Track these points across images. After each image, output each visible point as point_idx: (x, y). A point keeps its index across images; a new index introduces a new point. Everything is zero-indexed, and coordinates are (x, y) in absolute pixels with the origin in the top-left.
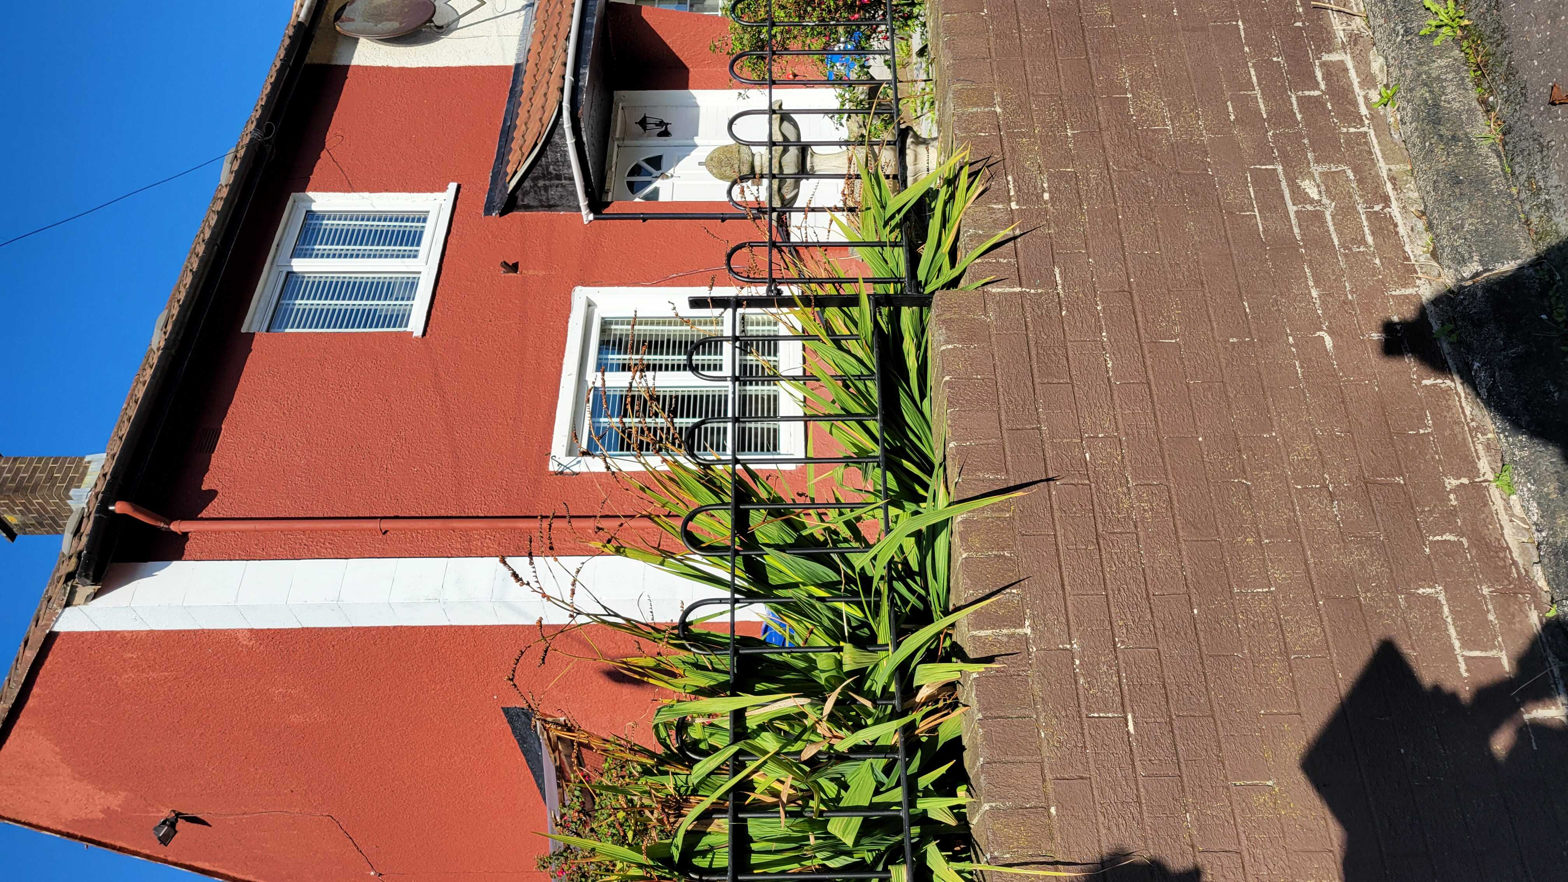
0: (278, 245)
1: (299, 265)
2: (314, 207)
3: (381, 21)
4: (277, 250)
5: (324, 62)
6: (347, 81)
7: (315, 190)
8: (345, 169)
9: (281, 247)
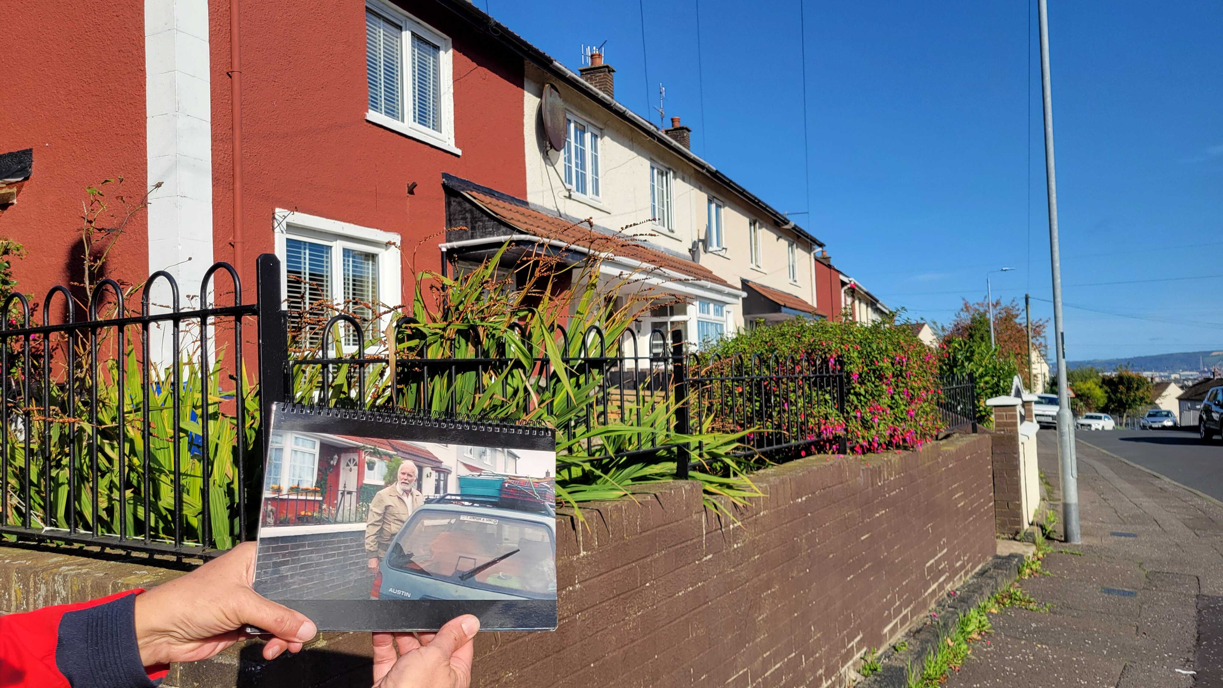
0: (418, 23)
1: (406, 36)
2: (442, 53)
3: (550, 114)
4: (416, 22)
5: (526, 73)
6: (515, 87)
7: (454, 55)
8: (466, 78)
9: (418, 25)
